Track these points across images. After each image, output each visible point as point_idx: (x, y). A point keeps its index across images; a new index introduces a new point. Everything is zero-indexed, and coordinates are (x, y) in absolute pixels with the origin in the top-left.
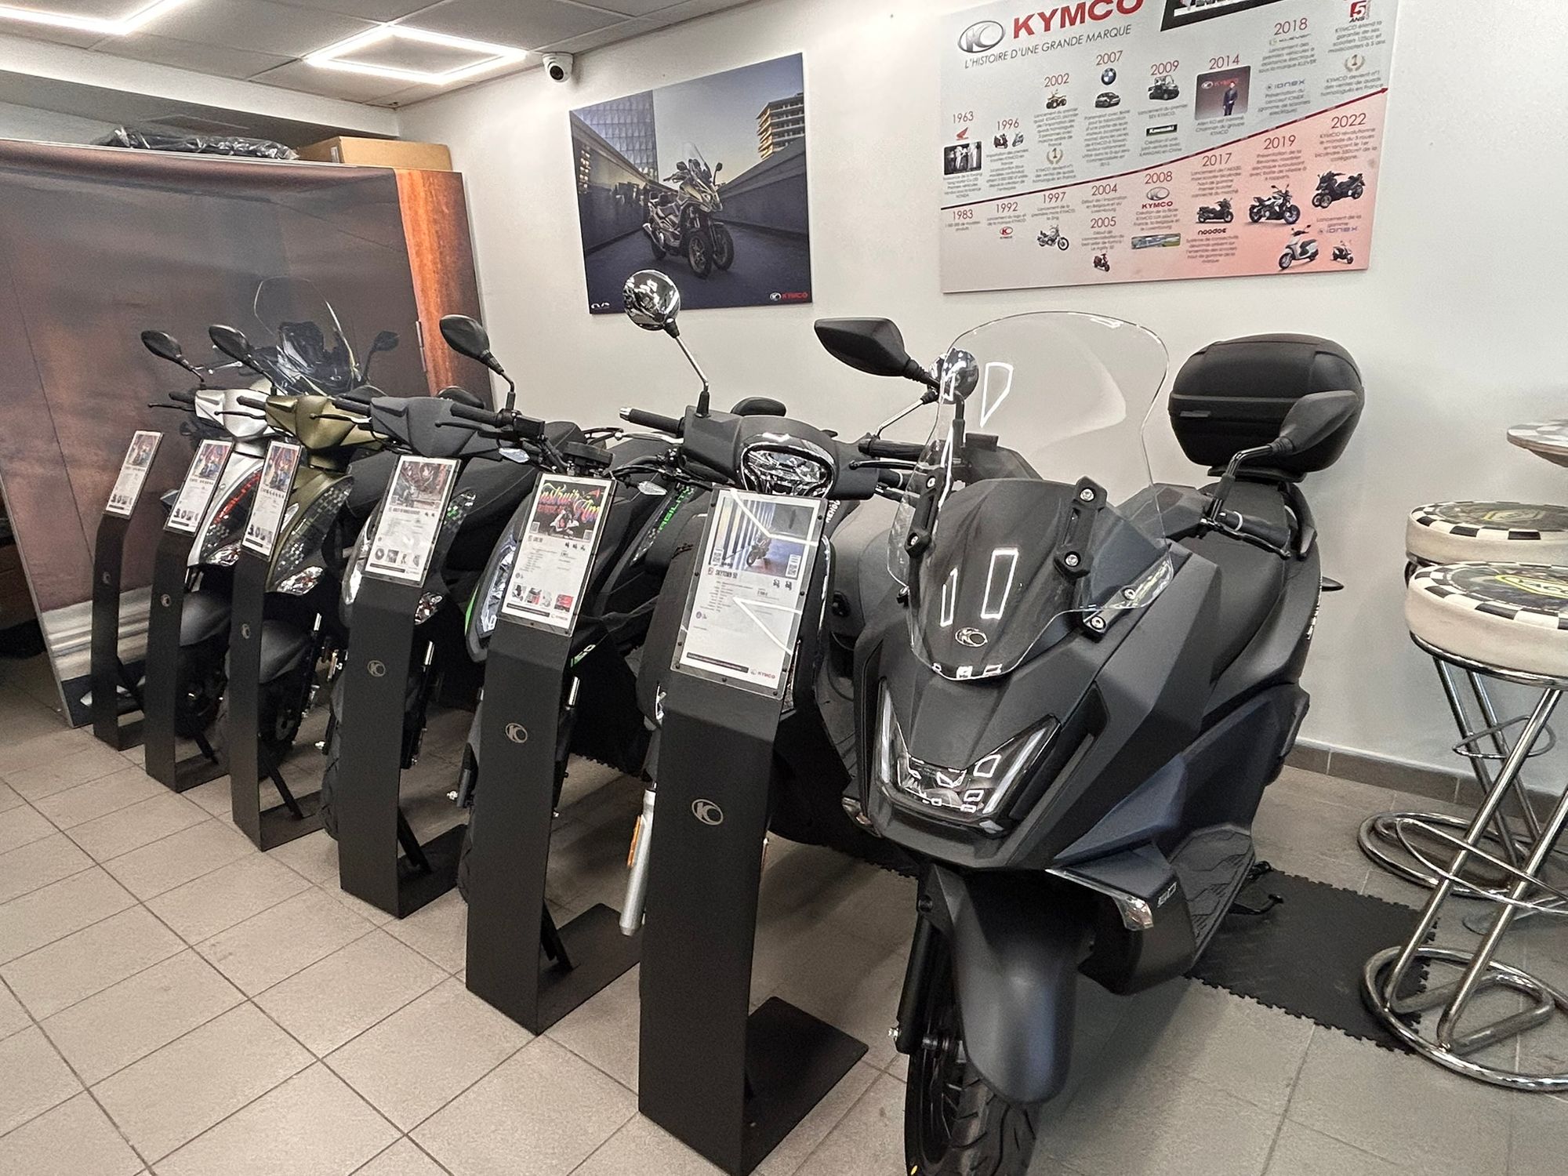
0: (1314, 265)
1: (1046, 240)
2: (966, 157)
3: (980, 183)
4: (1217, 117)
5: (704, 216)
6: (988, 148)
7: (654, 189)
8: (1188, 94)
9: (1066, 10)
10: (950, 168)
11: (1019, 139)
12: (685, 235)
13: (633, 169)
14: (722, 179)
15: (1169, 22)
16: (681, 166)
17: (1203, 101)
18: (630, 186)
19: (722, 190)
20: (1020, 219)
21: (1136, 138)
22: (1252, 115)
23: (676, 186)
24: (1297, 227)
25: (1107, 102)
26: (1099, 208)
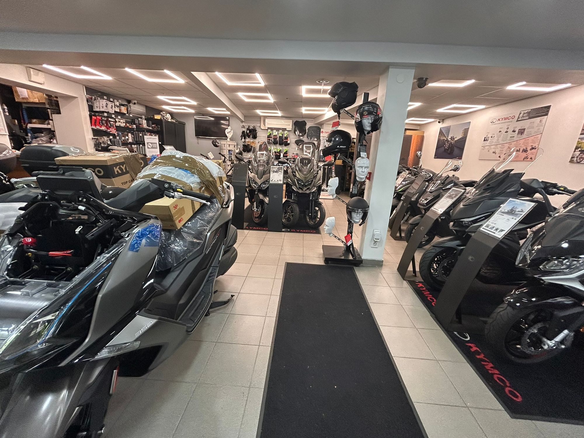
0: (528, 160)
1: (494, 153)
2: (487, 139)
3: (487, 143)
4: (520, 135)
5: (452, 145)
6: (490, 138)
7: (447, 140)
8: (517, 132)
9: (505, 118)
10: (484, 141)
11: (494, 137)
12: (449, 147)
13: (445, 137)
14: (456, 139)
15: (517, 121)
16: (451, 137)
17: (518, 133)
18: (444, 139)
19: (455, 141)
20: (491, 149)
21: (509, 138)
22: (524, 136)
23: (450, 140)
24: (527, 153)
25: (507, 132)
26: (502, 148)
